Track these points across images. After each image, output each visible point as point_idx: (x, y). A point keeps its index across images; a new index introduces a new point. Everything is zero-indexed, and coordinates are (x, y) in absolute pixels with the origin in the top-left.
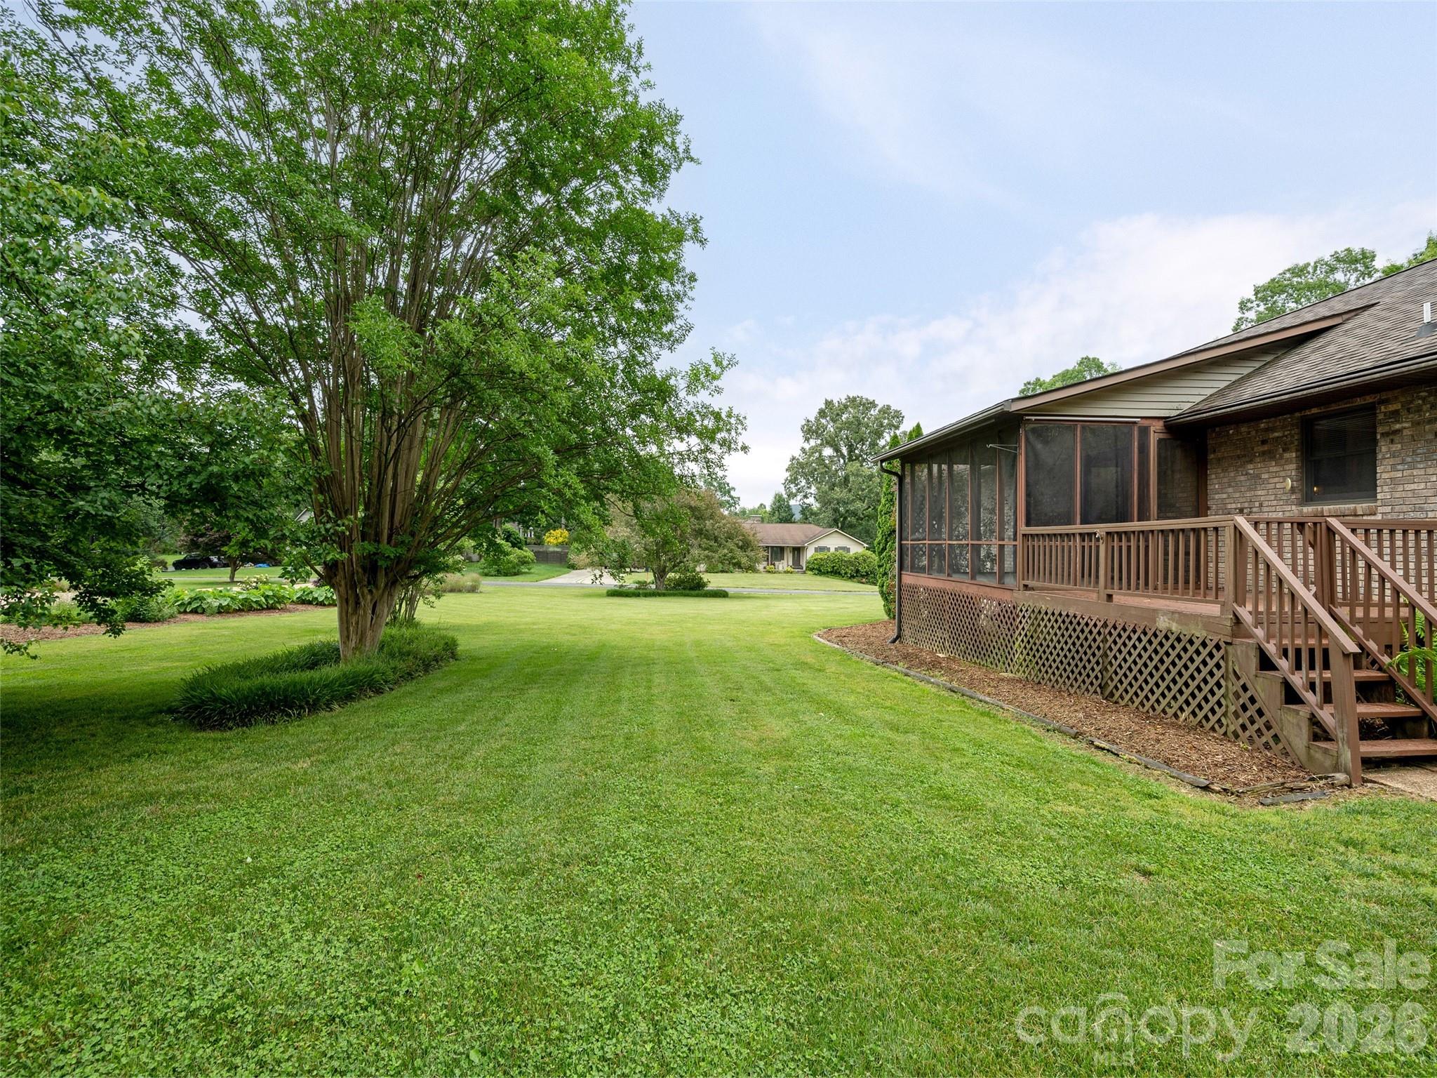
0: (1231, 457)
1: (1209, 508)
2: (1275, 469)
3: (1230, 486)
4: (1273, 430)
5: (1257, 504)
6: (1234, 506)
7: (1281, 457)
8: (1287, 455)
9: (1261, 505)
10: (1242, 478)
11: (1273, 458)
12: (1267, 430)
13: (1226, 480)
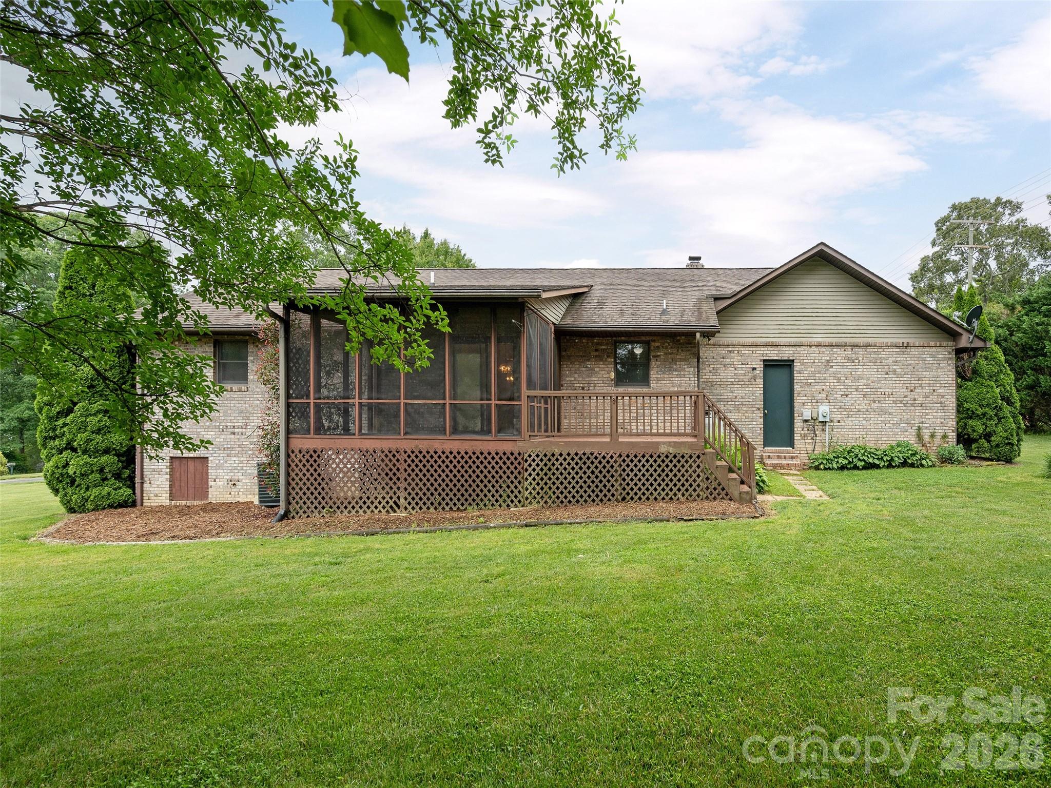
0: (577, 356)
1: (562, 386)
2: (603, 366)
3: (576, 373)
4: (601, 344)
5: (592, 385)
6: (578, 385)
7: (606, 360)
8: (609, 360)
9: (595, 386)
10: (584, 369)
11: (602, 360)
12: (597, 344)
13: (573, 369)
